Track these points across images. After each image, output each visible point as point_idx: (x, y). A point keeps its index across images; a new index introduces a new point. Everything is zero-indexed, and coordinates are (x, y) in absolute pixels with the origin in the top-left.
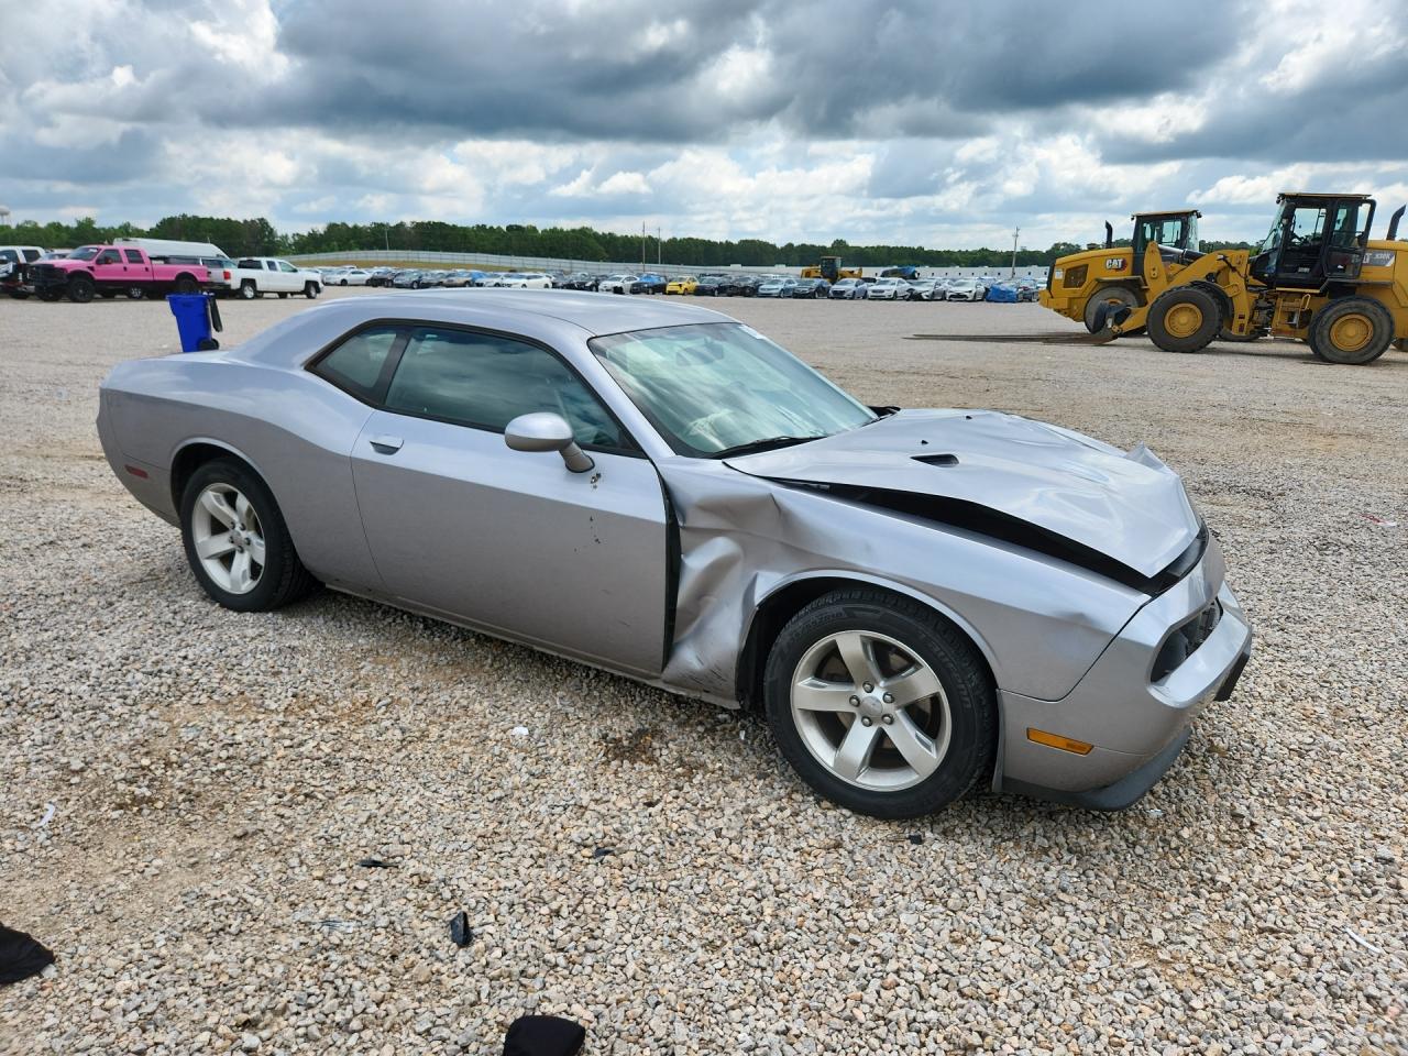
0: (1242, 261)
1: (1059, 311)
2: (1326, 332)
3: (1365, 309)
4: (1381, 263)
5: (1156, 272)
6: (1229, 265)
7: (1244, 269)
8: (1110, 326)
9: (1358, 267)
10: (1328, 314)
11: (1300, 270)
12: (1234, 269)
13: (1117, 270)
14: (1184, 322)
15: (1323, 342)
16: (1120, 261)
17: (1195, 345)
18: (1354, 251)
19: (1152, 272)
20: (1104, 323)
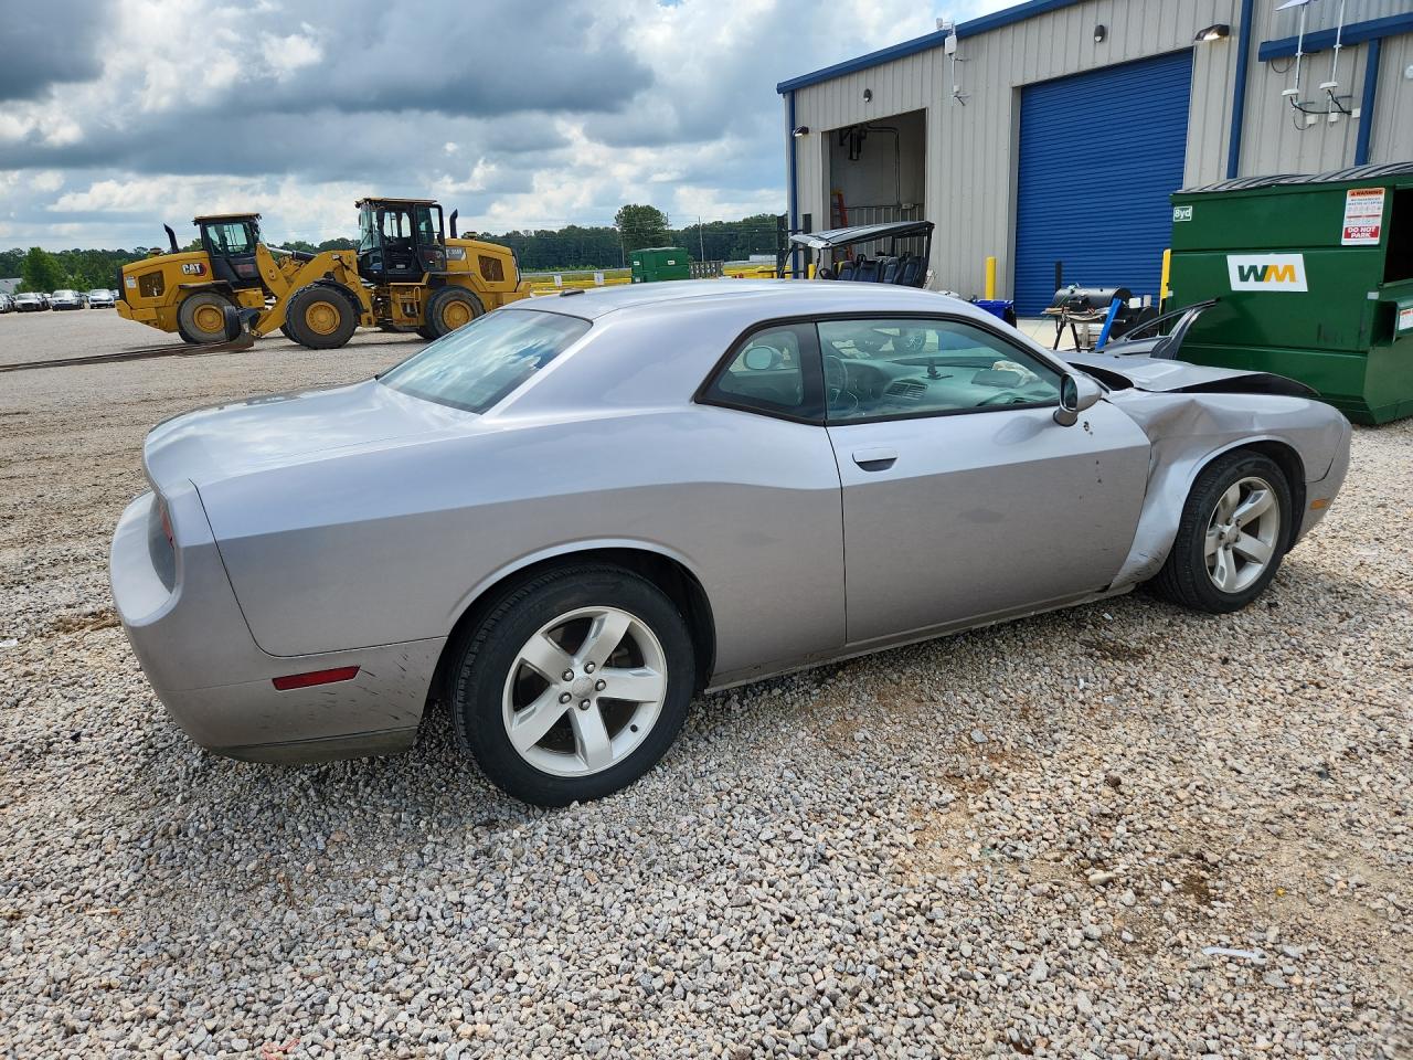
0: (351, 257)
1: (147, 323)
2: (440, 318)
3: (461, 295)
4: (457, 258)
5: (273, 274)
6: (343, 264)
7: (355, 267)
8: (247, 331)
9: (444, 261)
10: (438, 302)
11: (398, 266)
12: (347, 268)
13: (197, 274)
14: (322, 319)
15: (440, 326)
16: (197, 266)
17: (338, 341)
18: (437, 248)
19: (271, 274)
20: (240, 329)
